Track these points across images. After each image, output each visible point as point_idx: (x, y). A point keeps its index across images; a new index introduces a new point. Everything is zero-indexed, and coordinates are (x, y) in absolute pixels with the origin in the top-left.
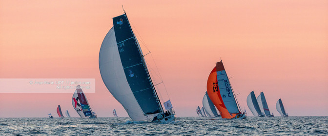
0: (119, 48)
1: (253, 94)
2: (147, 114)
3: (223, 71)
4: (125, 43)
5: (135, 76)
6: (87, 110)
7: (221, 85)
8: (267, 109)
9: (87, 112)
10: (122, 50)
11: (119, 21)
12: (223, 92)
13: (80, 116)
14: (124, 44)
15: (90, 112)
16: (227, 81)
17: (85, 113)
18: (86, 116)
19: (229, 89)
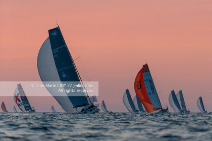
0: (53, 54)
1: (173, 92)
2: (76, 106)
3: (148, 72)
4: (59, 50)
5: (67, 76)
6: (27, 105)
7: (147, 85)
8: (184, 106)
9: (27, 107)
10: (56, 56)
11: (53, 32)
12: (148, 90)
13: (22, 110)
14: (57, 51)
15: (29, 107)
16: (151, 81)
17: (25, 108)
18: (26, 110)
19: (153, 87)
